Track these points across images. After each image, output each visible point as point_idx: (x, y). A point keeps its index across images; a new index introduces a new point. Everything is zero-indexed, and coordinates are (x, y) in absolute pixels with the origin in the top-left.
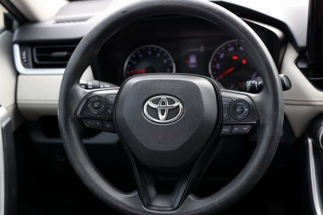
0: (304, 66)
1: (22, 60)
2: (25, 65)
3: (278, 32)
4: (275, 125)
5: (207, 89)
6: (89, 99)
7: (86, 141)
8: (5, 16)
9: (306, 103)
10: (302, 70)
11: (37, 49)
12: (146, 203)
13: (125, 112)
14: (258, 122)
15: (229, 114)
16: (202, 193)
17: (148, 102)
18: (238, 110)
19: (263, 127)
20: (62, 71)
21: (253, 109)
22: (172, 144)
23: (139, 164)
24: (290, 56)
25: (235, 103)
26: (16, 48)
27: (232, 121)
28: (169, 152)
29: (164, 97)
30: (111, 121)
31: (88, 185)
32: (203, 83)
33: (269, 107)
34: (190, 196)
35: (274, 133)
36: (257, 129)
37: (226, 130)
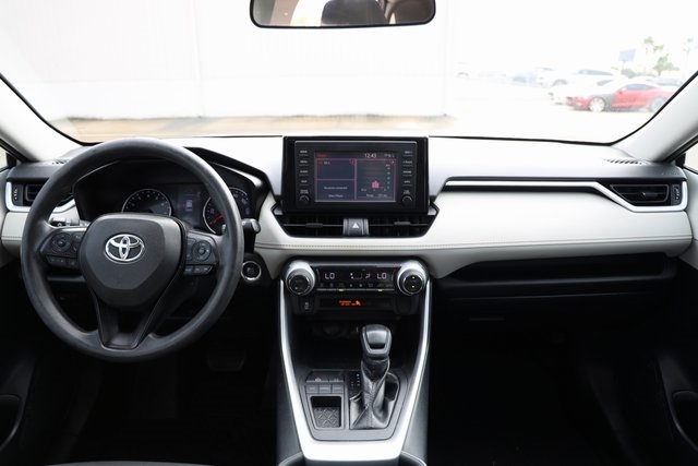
0: (279, 213)
1: (13, 197)
2: (15, 202)
3: (256, 182)
4: (233, 266)
5: (171, 229)
6: (56, 235)
7: (50, 279)
8: (8, 155)
9: (277, 247)
10: (277, 217)
11: (30, 188)
12: (105, 341)
13: (88, 250)
14: (218, 263)
15: (192, 254)
16: (162, 332)
17: (112, 241)
18: (201, 251)
19: (222, 267)
20: (28, 209)
21: (215, 250)
22: (131, 284)
23: (102, 304)
24: (269, 203)
25: (197, 244)
26: (9, 185)
27: (195, 261)
28: (129, 291)
29: (126, 236)
30: (76, 259)
31: (46, 323)
32: (168, 224)
33: (228, 251)
34: (150, 335)
35: (231, 274)
36: (216, 269)
37: (188, 270)
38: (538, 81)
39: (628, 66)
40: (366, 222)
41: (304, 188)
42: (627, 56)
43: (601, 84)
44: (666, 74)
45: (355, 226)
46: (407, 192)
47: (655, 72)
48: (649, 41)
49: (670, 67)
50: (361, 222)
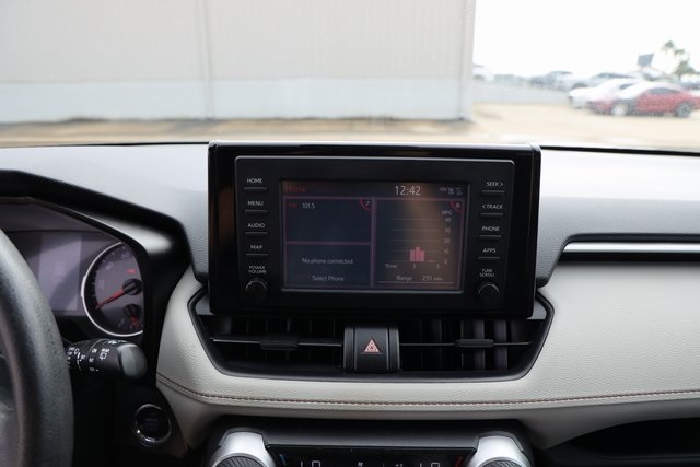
0: (203, 312)
24: (187, 288)
38: (556, 85)
39: (647, 70)
40: (396, 335)
41: (258, 261)
42: (645, 60)
43: (623, 87)
44: (686, 79)
45: (372, 348)
46: (488, 273)
47: (675, 78)
48: (670, 45)
49: (691, 71)
50: (383, 334)
